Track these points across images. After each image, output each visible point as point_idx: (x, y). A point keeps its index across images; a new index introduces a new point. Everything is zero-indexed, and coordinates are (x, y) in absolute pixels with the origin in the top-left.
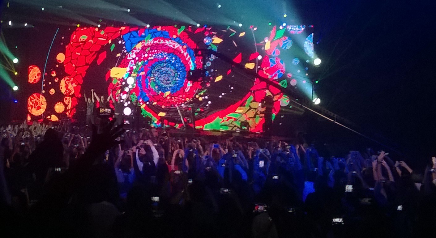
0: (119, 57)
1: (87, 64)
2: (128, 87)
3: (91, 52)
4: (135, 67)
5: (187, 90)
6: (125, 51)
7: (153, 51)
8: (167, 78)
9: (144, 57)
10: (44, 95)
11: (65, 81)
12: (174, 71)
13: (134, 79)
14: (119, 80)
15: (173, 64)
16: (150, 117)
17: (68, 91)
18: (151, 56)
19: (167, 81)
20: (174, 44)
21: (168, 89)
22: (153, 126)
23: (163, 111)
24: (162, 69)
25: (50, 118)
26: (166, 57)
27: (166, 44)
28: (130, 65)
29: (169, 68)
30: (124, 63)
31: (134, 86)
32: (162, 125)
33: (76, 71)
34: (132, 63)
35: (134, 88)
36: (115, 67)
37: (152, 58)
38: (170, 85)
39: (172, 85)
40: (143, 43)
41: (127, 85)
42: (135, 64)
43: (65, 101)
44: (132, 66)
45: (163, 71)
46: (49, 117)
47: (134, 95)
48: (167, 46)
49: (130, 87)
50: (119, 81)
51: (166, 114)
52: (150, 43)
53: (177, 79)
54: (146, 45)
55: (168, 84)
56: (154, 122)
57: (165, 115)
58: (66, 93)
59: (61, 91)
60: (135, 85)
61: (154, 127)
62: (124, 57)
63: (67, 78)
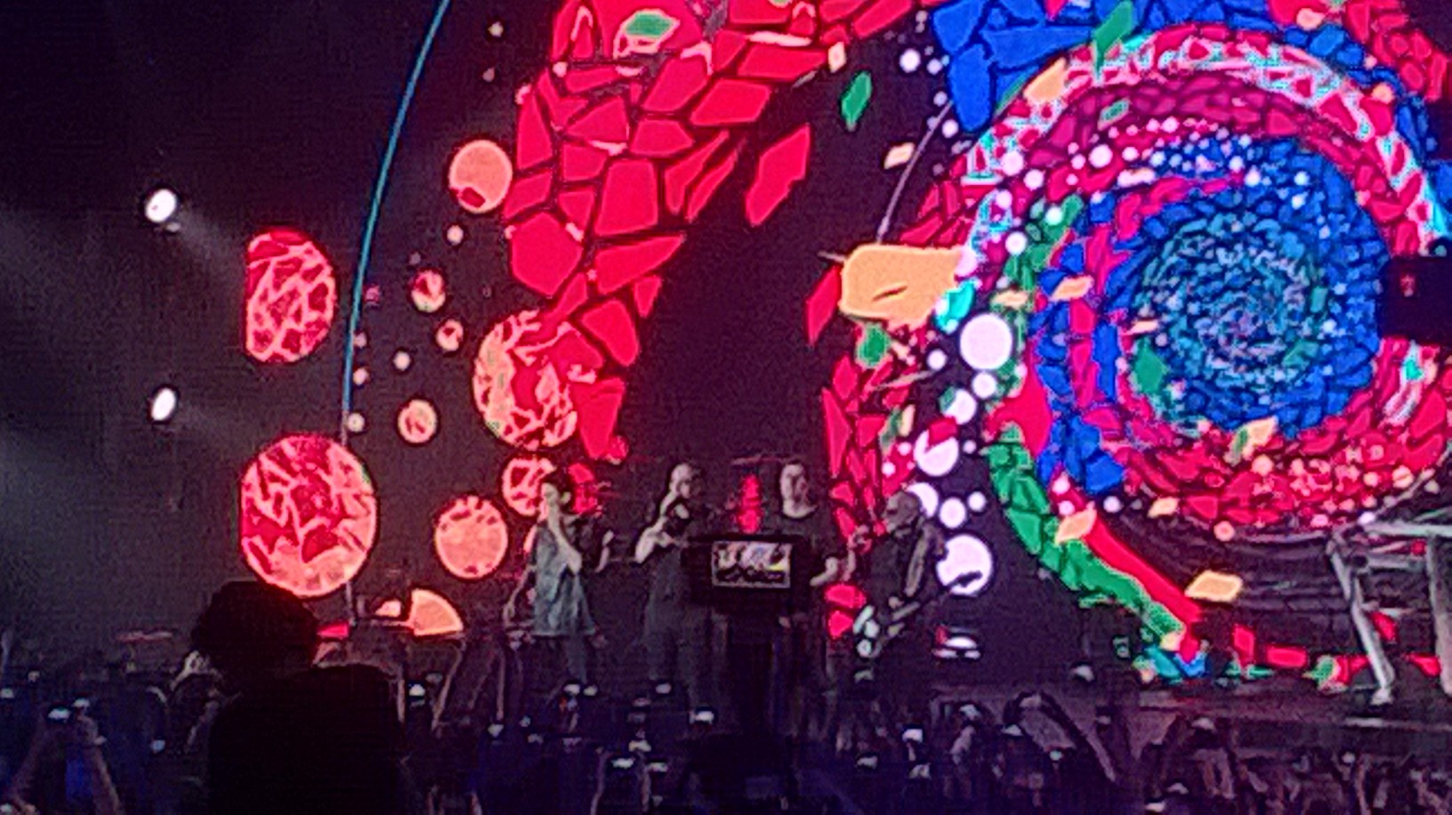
0: (901, 167)
1: (669, 224)
2: (966, 385)
3: (702, 136)
4: (1016, 244)
5: (1397, 412)
6: (950, 129)
7: (1153, 125)
8: (1255, 320)
9: (1088, 164)
10: (353, 443)
11: (510, 343)
12: (1302, 273)
13: (1014, 331)
14: (903, 336)
15: (1296, 223)
16: (1131, 607)
17: (530, 414)
18: (1141, 163)
19: (1252, 341)
20: (1300, 72)
21: (1264, 400)
22: (1147, 669)
23: (1224, 561)
24: (1215, 259)
25: (405, 614)
26: (1245, 171)
27: (1246, 77)
28: (979, 225)
29: (1266, 254)
30: (941, 209)
31: (1013, 380)
32: (1218, 661)
33: (592, 275)
34: (996, 210)
35: (1014, 392)
36: (870, 238)
37: (1146, 176)
38: (1278, 376)
39: (1292, 373)
40: (1076, 65)
41: (960, 374)
42: (1017, 222)
43: (508, 491)
44: (996, 237)
45: (1225, 269)
46: (393, 608)
47: (1010, 445)
48: (1251, 87)
49: (985, 386)
50: (904, 341)
51: (1247, 584)
52: (1133, 69)
53: (1329, 326)
54: (1099, 81)
55: (1258, 365)
56: (1157, 640)
57: (1240, 595)
58: (517, 433)
59: (481, 414)
60: (1020, 371)
61: (1161, 682)
62: (938, 169)
63: (524, 322)
